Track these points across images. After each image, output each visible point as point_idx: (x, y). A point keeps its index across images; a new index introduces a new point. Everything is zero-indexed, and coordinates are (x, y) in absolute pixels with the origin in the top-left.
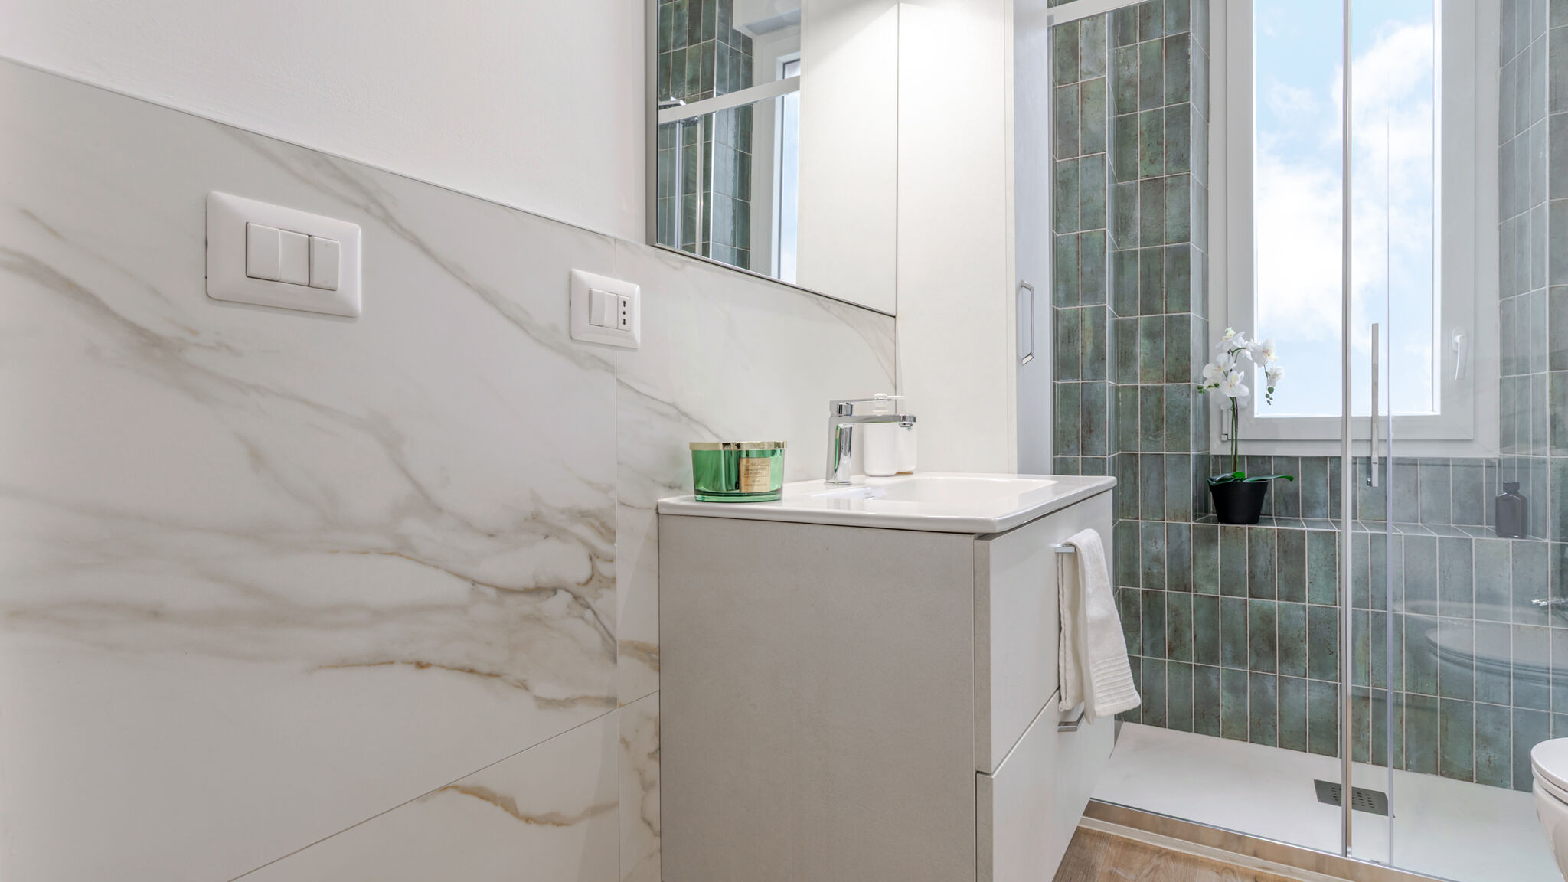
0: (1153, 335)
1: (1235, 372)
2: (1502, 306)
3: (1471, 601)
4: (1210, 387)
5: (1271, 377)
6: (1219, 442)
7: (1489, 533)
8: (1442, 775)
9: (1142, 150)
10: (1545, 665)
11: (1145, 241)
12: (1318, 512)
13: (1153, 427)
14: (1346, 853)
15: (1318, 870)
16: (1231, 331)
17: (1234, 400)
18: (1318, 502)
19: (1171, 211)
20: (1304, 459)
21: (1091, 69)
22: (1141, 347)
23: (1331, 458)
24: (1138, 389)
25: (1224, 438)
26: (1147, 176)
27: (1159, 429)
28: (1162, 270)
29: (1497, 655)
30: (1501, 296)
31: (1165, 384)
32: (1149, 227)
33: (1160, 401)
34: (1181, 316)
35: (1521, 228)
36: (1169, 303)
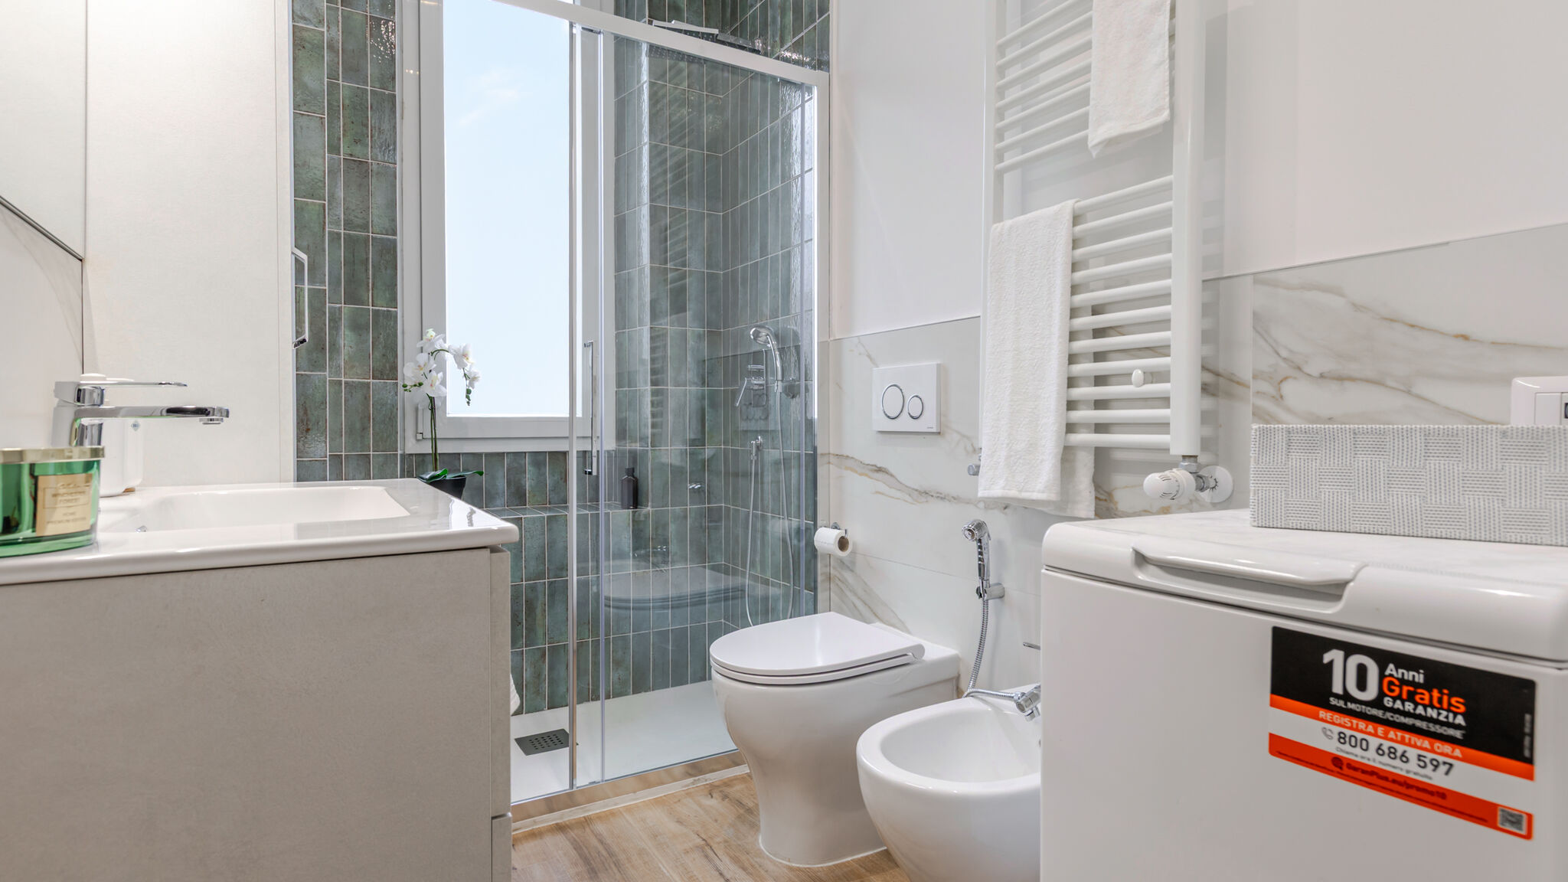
0: (358, 327)
1: (434, 373)
2: (617, 336)
3: (609, 560)
4: (415, 385)
5: (470, 378)
6: (414, 441)
7: (616, 508)
8: (592, 700)
9: (344, 125)
10: (648, 598)
11: (348, 224)
12: (498, 502)
13: (358, 425)
14: (572, 785)
15: (551, 811)
16: (431, 333)
17: (432, 399)
18: (497, 494)
19: (377, 200)
20: (487, 454)
21: (306, 15)
22: (346, 339)
23: (508, 453)
24: (341, 384)
25: (420, 437)
26: (351, 155)
27: (365, 429)
28: (367, 259)
29: (623, 596)
30: (617, 328)
31: (371, 380)
32: (353, 210)
33: (366, 398)
34: (388, 311)
35: (630, 280)
36: (375, 295)
